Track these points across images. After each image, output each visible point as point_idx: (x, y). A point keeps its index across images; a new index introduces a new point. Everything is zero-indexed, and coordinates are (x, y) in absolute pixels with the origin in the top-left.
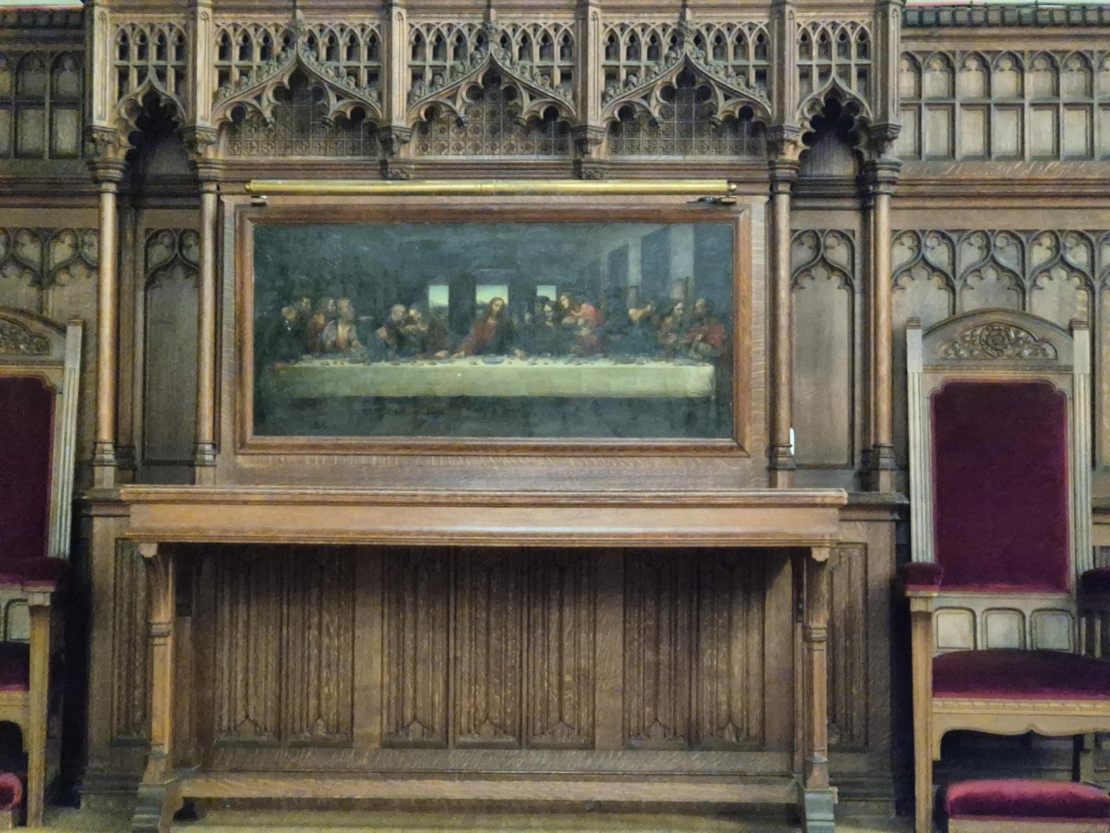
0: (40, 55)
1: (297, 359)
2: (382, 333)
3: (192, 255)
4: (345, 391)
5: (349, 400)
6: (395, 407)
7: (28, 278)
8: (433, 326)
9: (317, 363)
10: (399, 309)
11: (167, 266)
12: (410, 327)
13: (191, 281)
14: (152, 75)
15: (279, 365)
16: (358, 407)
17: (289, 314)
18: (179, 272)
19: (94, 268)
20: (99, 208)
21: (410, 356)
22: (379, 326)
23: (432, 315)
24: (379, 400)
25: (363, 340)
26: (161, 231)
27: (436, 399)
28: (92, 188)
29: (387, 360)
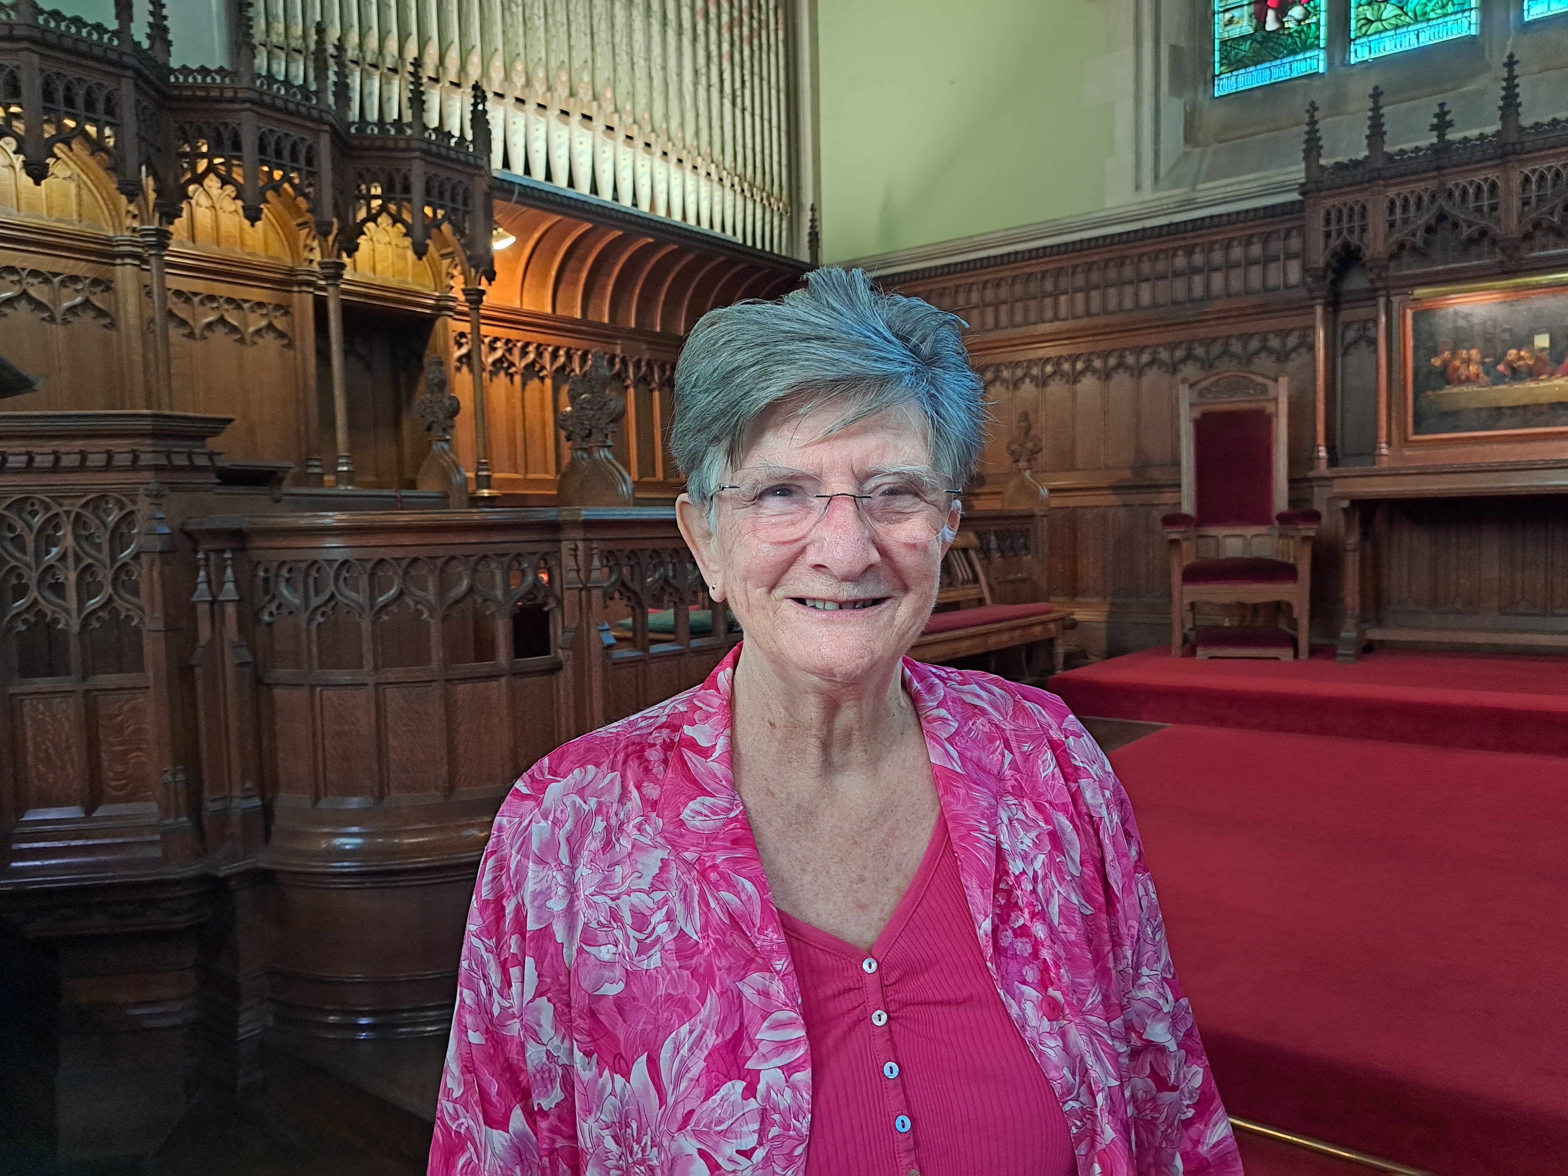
0: (1277, 231)
1: (1441, 388)
2: (1501, 367)
3: (1371, 333)
4: (1475, 404)
5: (1478, 410)
6: (1509, 412)
7: (1273, 358)
8: (1538, 359)
9: (1455, 390)
10: (1512, 353)
11: (1356, 342)
12: (1521, 363)
13: (1372, 348)
14: (1345, 233)
15: (1430, 393)
16: (1483, 414)
17: (1436, 362)
18: (1363, 344)
19: (1312, 348)
20: (1314, 313)
21: (1522, 380)
22: (1499, 363)
23: (1537, 355)
24: (1499, 409)
25: (1487, 374)
26: (1352, 322)
27: (1541, 405)
28: (1310, 303)
29: (1505, 383)
